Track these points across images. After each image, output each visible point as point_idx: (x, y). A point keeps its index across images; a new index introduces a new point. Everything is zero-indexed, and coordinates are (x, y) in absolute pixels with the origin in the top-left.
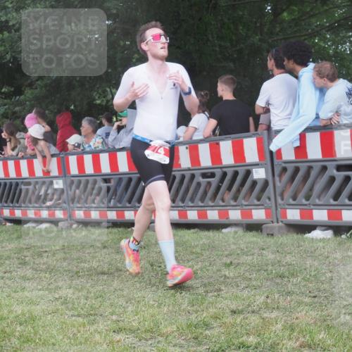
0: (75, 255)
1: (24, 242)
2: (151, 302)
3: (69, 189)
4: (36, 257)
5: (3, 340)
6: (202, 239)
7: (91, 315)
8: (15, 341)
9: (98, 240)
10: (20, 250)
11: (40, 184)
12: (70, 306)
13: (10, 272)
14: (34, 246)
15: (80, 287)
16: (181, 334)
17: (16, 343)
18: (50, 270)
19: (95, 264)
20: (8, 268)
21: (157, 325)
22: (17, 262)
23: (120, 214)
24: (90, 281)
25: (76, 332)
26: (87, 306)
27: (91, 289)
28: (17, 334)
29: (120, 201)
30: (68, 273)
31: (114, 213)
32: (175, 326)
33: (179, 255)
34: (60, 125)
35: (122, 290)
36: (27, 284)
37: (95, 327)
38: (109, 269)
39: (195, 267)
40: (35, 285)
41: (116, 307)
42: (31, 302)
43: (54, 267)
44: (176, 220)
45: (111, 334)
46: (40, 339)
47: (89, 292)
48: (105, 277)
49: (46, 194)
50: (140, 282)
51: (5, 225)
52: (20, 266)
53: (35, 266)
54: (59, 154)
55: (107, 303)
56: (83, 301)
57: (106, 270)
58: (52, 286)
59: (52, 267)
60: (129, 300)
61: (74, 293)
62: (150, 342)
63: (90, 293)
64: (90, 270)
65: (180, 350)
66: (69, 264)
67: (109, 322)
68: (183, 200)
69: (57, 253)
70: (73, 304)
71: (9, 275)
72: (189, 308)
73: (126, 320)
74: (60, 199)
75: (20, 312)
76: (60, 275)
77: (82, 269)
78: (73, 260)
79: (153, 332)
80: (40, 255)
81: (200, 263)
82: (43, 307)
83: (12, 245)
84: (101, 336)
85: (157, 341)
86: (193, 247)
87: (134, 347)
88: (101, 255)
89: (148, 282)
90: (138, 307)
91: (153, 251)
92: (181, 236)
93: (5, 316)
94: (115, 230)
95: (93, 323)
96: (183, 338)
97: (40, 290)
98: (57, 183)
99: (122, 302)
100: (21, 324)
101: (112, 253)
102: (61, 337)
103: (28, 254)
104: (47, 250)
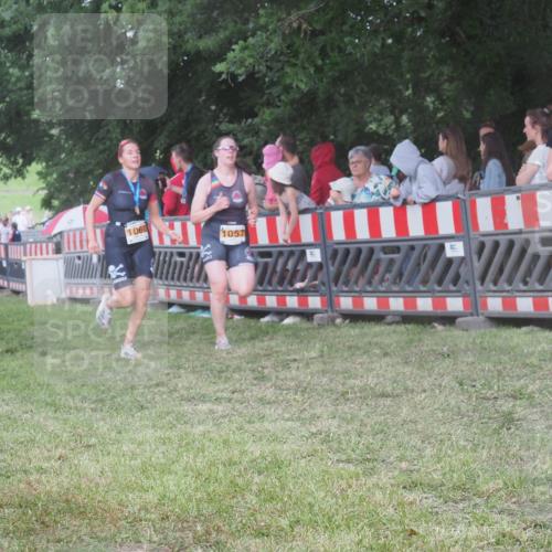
0: (339, 365)
1: (261, 344)
2: (462, 443)
3: (330, 262)
4: (280, 369)
5: (234, 497)
6: (540, 343)
7: (368, 460)
8: (252, 499)
9: (376, 344)
10: (256, 357)
11: (286, 255)
12: (336, 446)
13: (242, 392)
14: (277, 352)
15: (349, 416)
16: (511, 495)
17: (254, 502)
18: (303, 389)
19: (372, 381)
20: (238, 385)
21: (472, 478)
22: (251, 376)
23: (410, 303)
24: (364, 407)
25: (344, 486)
26: (361, 446)
27: (366, 420)
28: (254, 488)
29: (409, 282)
30: (329, 394)
31: (401, 301)
32: (500, 481)
33: (505, 368)
34: (316, 164)
35: (415, 422)
36: (268, 411)
37: (374, 479)
38: (394, 389)
39: (531, 387)
40: (280, 412)
41: (406, 449)
42: (275, 439)
43: (309, 384)
44: (499, 313)
45: (401, 491)
46: (290, 497)
47: (363, 424)
48: (388, 402)
49: (295, 271)
50: (443, 411)
51: (232, 318)
52: (255, 382)
53: (280, 383)
54: (316, 209)
55: (393, 442)
56: (354, 439)
57: (389, 389)
58: (306, 415)
59: (305, 385)
60: (426, 439)
61: (339, 426)
62: (461, 506)
63: (366, 425)
64: (362, 390)
65: (509, 519)
66: (331, 381)
67: (396, 473)
68: (510, 282)
69: (312, 363)
70: (340, 443)
71: (240, 396)
72: (522, 453)
73: (423, 469)
74: (315, 278)
75: (258, 454)
76: (317, 397)
77: (352, 388)
78: (337, 373)
79: (465, 490)
80: (286, 365)
81: (538, 382)
82: (293, 446)
83: (244, 350)
84: (384, 494)
85: (473, 503)
86: (526, 356)
87: (437, 513)
88: (381, 367)
89: (456, 409)
90: (441, 450)
91: (463, 362)
92: (506, 338)
93: (236, 459)
94: (402, 328)
95: (370, 472)
96: (514, 500)
97: (288, 420)
98: (312, 254)
99: (416, 441)
100: (260, 473)
101: (398, 363)
102: (323, 494)
103: (268, 363)
104: (297, 357)
